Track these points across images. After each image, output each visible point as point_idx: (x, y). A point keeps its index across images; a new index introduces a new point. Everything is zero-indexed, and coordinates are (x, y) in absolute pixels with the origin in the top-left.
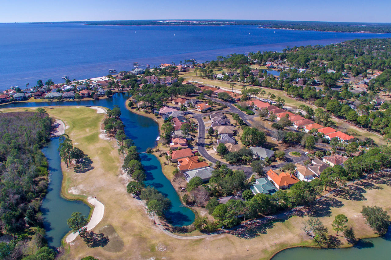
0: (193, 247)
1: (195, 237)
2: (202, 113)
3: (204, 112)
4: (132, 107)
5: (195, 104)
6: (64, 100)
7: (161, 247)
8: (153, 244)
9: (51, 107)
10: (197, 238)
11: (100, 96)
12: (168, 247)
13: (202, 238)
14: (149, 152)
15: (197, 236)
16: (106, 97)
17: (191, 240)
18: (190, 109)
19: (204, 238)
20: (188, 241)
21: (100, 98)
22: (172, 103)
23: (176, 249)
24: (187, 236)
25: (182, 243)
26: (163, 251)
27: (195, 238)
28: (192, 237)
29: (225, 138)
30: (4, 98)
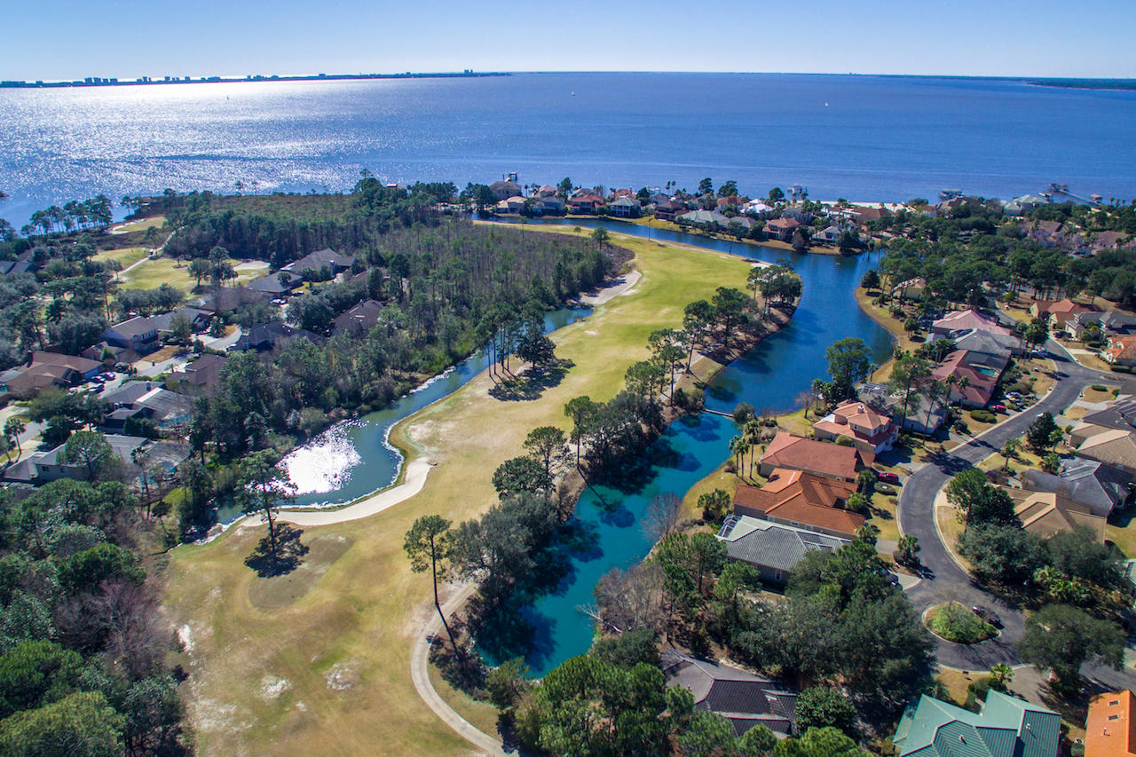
0: (406, 743)
1: (463, 720)
2: (1112, 373)
3: (1126, 368)
4: (871, 290)
5: (1111, 333)
6: (715, 235)
7: (342, 674)
8: (344, 652)
9: (661, 243)
10: (464, 729)
11: (819, 245)
12: (360, 688)
13: (473, 740)
14: (735, 418)
15: (469, 725)
16: (837, 250)
17: (439, 720)
18: (1077, 347)
19: (474, 747)
20: (424, 717)
21: (816, 250)
22: (1028, 311)
23: (366, 708)
24: (446, 699)
25: (404, 707)
26: (334, 687)
27: (458, 724)
28: (454, 715)
29: (1072, 473)
30: (588, 204)
